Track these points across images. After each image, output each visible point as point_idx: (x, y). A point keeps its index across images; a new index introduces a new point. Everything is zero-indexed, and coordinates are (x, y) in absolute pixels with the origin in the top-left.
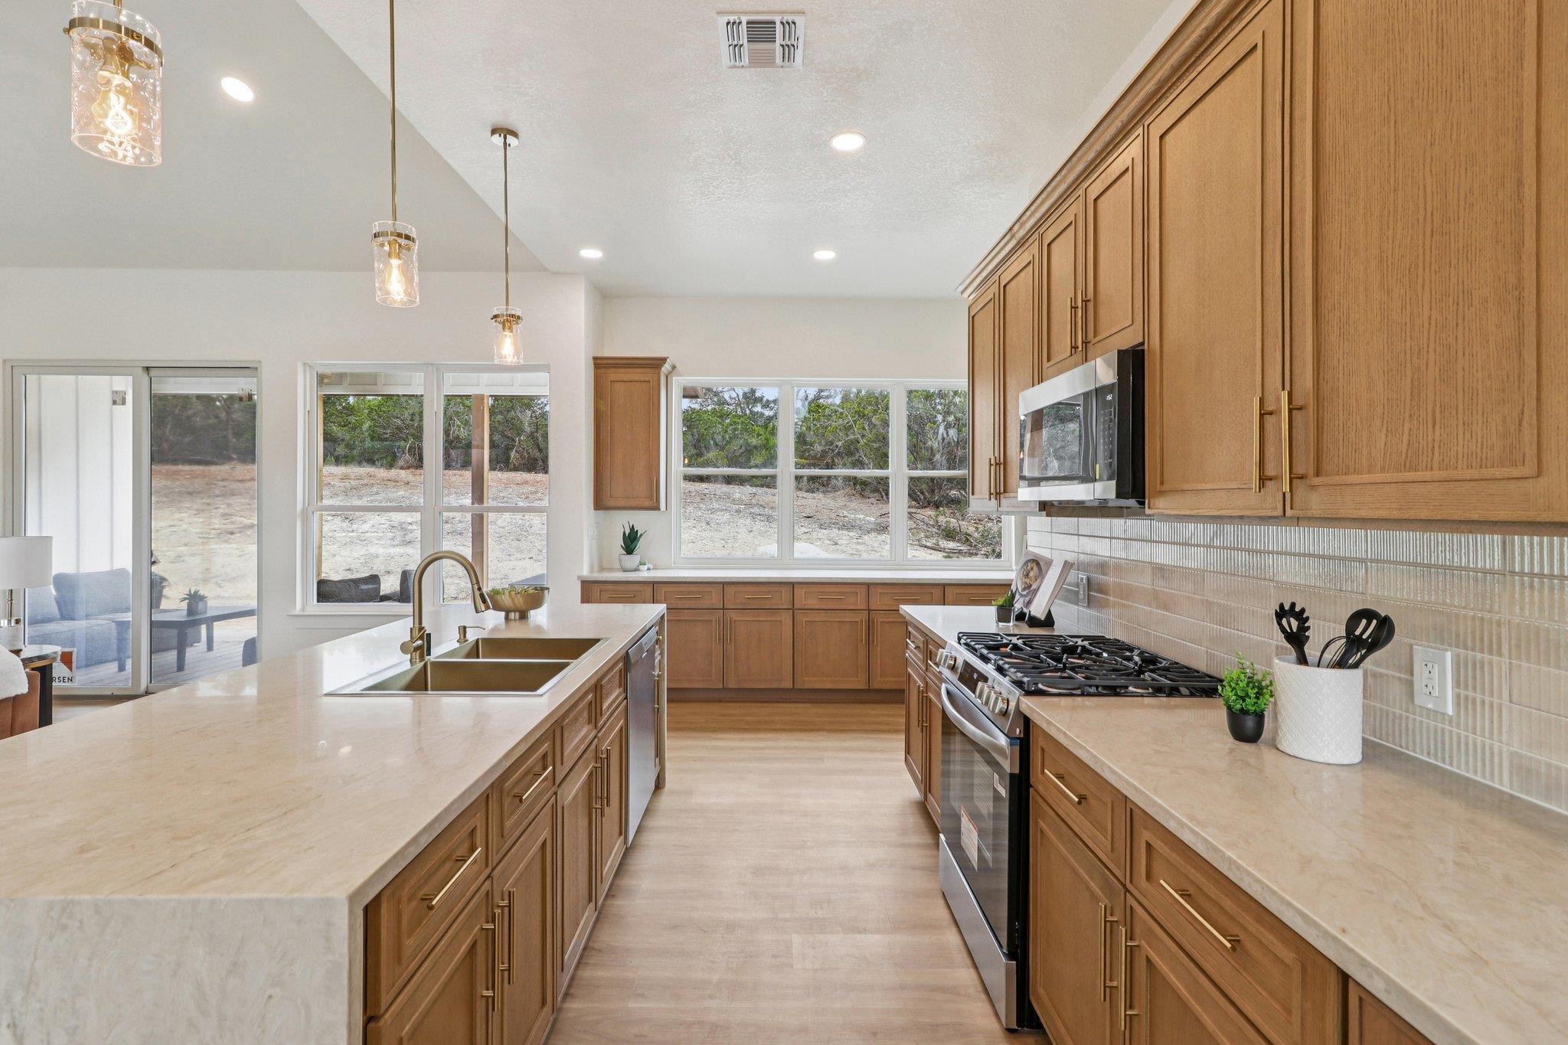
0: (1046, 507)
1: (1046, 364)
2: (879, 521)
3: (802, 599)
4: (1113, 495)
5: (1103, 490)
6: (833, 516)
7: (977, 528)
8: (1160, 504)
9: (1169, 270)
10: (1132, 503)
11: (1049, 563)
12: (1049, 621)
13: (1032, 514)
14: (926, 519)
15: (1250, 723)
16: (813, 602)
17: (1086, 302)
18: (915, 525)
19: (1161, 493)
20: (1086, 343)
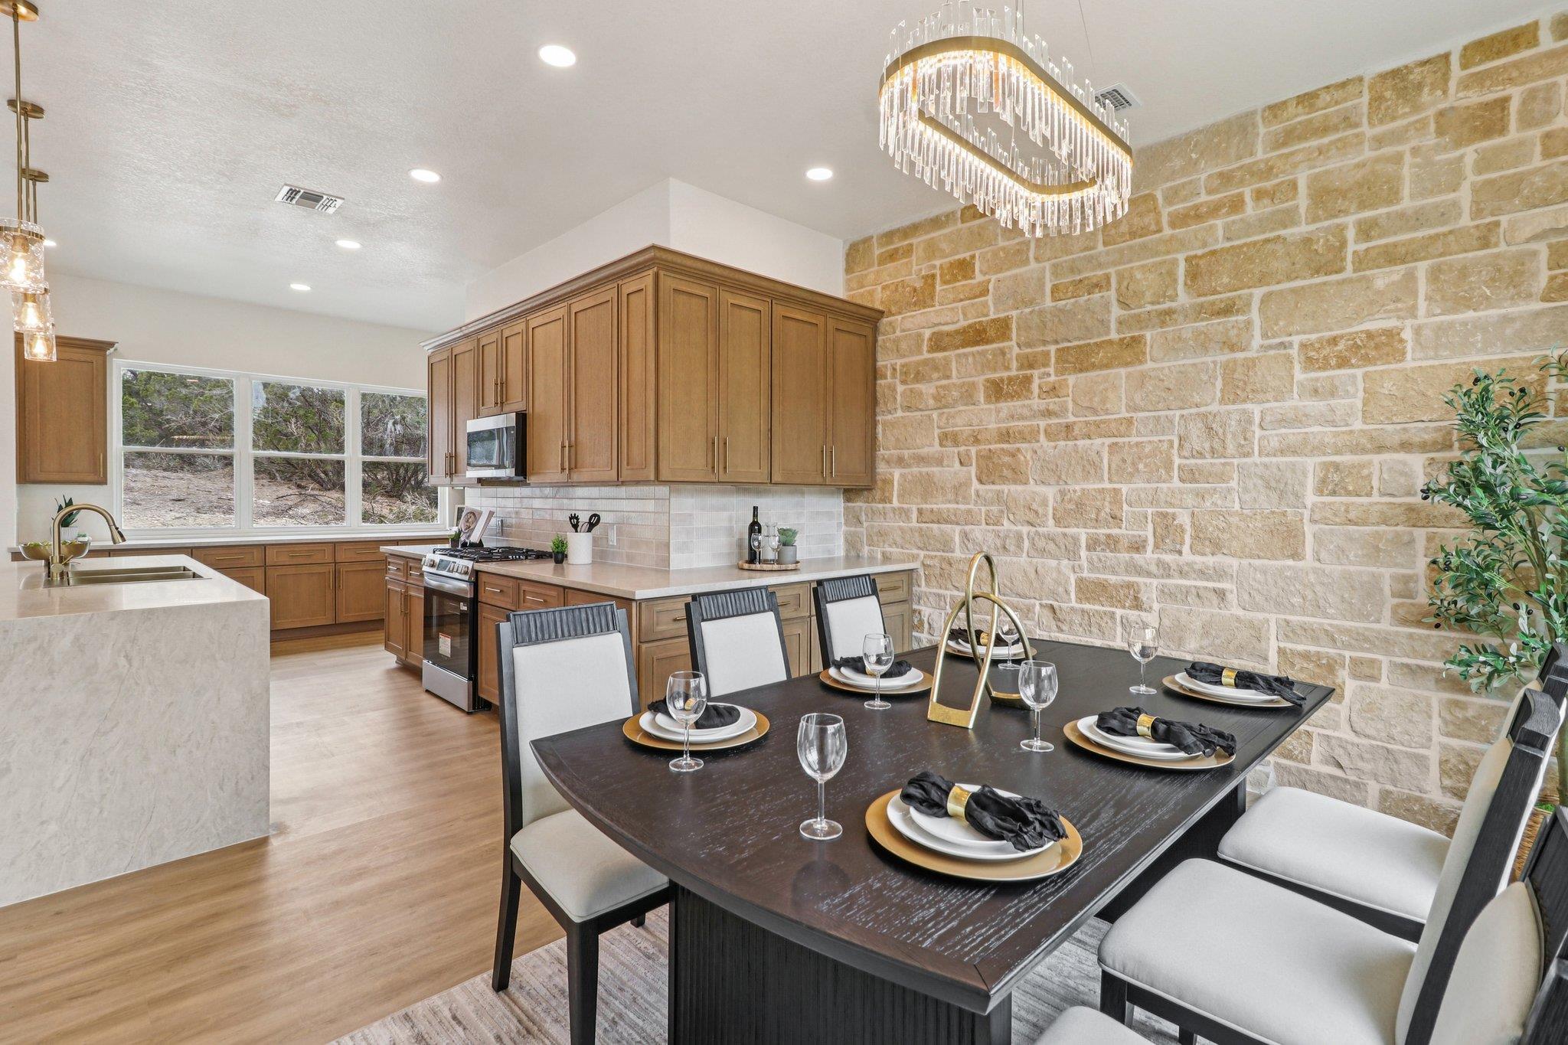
0: (482, 481)
1: (481, 408)
2: (277, 503)
3: (272, 557)
4: (513, 475)
5: (508, 472)
6: (214, 498)
7: (391, 510)
8: (532, 479)
9: (536, 384)
10: (521, 478)
11: (480, 513)
12: (480, 544)
13: (471, 486)
14: (333, 501)
15: (560, 556)
16: (284, 559)
17: (502, 384)
18: (320, 508)
19: (532, 474)
20: (502, 403)
